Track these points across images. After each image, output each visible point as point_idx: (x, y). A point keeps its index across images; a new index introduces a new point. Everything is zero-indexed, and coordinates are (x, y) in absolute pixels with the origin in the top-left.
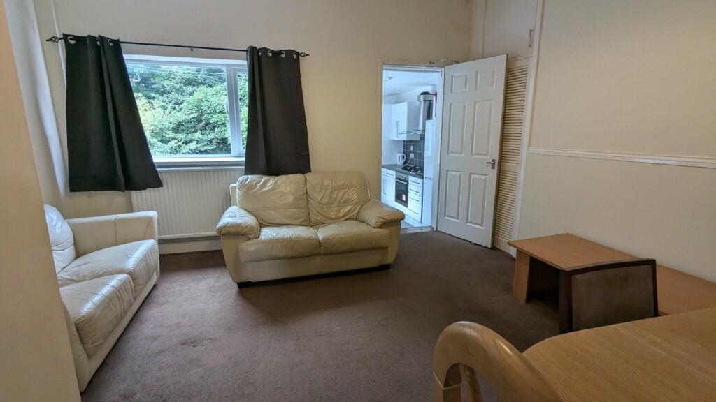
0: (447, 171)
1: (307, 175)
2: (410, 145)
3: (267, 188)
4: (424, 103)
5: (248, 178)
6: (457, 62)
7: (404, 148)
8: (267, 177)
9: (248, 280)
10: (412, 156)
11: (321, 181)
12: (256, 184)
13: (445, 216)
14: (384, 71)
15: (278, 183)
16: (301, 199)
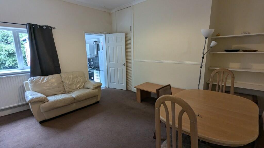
0: (110, 68)
1: (61, 74)
2: (91, 59)
3: (45, 81)
4: (96, 45)
5: (34, 78)
6: (110, 33)
7: (88, 60)
8: (43, 77)
9: (45, 119)
10: (92, 63)
11: (67, 76)
12: (39, 80)
13: (111, 82)
14: (85, 35)
15: (49, 78)
16: (61, 84)
